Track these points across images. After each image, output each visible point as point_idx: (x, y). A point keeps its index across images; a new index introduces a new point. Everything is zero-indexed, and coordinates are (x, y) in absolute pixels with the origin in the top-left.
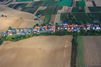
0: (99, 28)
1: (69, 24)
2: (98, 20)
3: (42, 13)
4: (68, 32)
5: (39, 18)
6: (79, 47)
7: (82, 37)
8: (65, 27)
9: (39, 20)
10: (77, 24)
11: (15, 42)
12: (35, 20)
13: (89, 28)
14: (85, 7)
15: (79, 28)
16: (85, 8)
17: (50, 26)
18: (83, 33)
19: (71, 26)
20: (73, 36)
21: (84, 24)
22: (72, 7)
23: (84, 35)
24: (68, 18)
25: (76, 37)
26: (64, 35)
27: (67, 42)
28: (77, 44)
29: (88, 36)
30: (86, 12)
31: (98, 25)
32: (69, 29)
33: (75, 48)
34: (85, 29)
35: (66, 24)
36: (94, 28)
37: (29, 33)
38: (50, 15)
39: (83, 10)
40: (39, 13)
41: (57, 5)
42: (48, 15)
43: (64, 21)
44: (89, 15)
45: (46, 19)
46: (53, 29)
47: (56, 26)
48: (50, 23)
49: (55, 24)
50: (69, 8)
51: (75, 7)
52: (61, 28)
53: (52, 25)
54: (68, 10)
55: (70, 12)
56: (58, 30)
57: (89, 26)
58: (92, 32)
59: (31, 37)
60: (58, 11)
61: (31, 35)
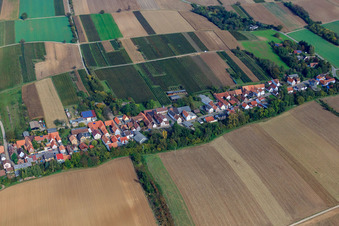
0: (194, 117)
1: (100, 115)
2: (181, 88)
4: (112, 148)
6: (169, 196)
7: (159, 155)
8: (95, 132)
10: (124, 111)
13: (165, 120)
14: (120, 39)
15: (139, 128)
16: (123, 44)
17: (38, 133)
18: (155, 142)
19: (108, 123)
20: (133, 158)
21: (146, 111)
22: (78, 44)
23: (162, 150)
24: (87, 94)
25: (143, 160)
26: (103, 159)
27: (125, 184)
28: (157, 186)
29: (175, 152)
30: (135, 63)
31: (188, 107)
32: (107, 135)
33: (160, 202)
34: (155, 126)
35: (89, 119)
36: (179, 120)
38: (12, 86)
39: (119, 56)
41: (22, 42)
42: (6, 91)
43: (76, 106)
44: (147, 72)
45: (8, 108)
46: (55, 147)
47: (61, 131)
48: (33, 124)
49: (54, 126)
50: (69, 49)
51: (87, 42)
52: (83, 139)
53: (42, 129)
54: (69, 57)
55: (81, 65)
56: (74, 146)
57: (163, 113)
58: (181, 136)
60: (36, 65)
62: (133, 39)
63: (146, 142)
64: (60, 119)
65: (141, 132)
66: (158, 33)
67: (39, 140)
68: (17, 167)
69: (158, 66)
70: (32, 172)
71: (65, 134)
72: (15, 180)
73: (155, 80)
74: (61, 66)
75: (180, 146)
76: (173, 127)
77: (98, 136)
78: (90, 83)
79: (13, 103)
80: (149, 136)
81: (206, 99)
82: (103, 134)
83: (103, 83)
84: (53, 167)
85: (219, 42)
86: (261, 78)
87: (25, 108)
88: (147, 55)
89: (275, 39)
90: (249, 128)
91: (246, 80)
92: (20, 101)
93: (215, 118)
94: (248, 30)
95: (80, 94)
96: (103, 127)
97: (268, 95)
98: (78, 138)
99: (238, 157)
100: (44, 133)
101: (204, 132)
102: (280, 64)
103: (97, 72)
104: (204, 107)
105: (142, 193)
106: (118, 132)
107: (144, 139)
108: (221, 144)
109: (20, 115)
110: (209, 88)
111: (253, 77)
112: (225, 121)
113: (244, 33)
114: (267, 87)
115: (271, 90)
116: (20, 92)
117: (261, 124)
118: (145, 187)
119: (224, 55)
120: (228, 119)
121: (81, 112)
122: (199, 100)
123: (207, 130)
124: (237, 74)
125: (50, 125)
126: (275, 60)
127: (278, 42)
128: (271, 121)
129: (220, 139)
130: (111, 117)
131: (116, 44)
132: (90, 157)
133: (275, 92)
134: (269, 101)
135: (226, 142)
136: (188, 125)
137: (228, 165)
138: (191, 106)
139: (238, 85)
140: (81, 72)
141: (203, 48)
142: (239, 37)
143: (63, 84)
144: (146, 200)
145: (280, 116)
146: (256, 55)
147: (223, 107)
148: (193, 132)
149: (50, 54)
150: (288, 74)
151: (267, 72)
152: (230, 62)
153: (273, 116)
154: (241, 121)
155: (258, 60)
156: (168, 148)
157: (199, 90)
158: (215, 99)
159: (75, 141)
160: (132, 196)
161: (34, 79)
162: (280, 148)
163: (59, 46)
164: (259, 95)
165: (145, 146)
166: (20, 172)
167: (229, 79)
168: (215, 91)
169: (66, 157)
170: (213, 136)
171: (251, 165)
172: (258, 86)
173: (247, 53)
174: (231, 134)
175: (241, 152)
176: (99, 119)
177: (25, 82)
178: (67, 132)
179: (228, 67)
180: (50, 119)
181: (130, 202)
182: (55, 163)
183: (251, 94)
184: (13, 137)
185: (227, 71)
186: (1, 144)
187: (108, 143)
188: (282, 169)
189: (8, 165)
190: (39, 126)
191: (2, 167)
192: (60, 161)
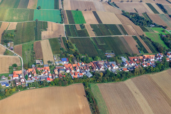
0: (117, 67)
1: (70, 61)
2: (112, 52)
3: (12, 37)
4: (74, 78)
5: (12, 49)
6: (100, 106)
7: (97, 85)
8: (67, 69)
9: (12, 54)
10: (82, 60)
12: (6, 53)
13: (103, 67)
14: (84, 24)
15: (89, 70)
16: (86, 27)
17: (39, 66)
18: (97, 78)
19: (74, 65)
20: (84, 85)
21: (93, 62)
22: (64, 24)
23: (99, 82)
24: (65, 50)
25: (89, 86)
26: (69, 83)
27: (79, 97)
28: (95, 100)
29: (106, 84)
30: (90, 37)
31: (115, 62)
32: (73, 71)
33: (96, 108)
34: (97, 70)
35: (65, 62)
36: (110, 68)
38: (29, 41)
39: (83, 33)
40: (7, 39)
41: (37, 20)
42: (26, 43)
43: (59, 55)
44: (96, 42)
45: (26, 52)
46: (47, 74)
47: (50, 66)
48: (37, 62)
49: (47, 64)
50: (59, 26)
51: (68, 24)
52: (61, 72)
53: (41, 64)
54: (58, 31)
55: (64, 35)
56: (56, 75)
57: (102, 63)
58: (110, 76)
59: (14, 93)
60: (42, 32)
61: (14, 90)
62: (91, 25)
63: (92, 77)
64: (51, 60)
65: (90, 72)
66: (104, 23)
67: (39, 69)
68: (27, 82)
69: (102, 40)
70: (34, 85)
71: (52, 68)
72: (25, 88)
73: (100, 47)
74: (54, 34)
75: (108, 81)
76: (106, 71)
77: (68, 71)
78: (67, 44)
79: (29, 50)
80: (93, 74)
81: (124, 59)
82: (71, 70)
83: (74, 45)
84: (45, 84)
85: (134, 31)
86: (153, 52)
87: (34, 53)
88: (97, 34)
89: (163, 33)
90: (144, 77)
91: (146, 52)
92: (32, 49)
93: (128, 69)
94: (150, 27)
95: (62, 49)
96: (71, 67)
97: (156, 61)
98: (59, 71)
99: (138, 91)
100: (42, 66)
101: (121, 75)
102: (164, 46)
103: (71, 39)
104: (123, 63)
105: (87, 102)
106: (78, 70)
107: (91, 75)
108: (129, 83)
109: (32, 56)
110: (126, 54)
111: (149, 51)
112: (133, 71)
113: (147, 28)
114: (156, 57)
115: (158, 58)
116: (33, 45)
117: (151, 75)
118: (89, 100)
119: (135, 38)
121: (61, 58)
122: (121, 59)
123: (124, 75)
124: (141, 48)
125: (46, 63)
126: (161, 44)
127: (164, 34)
128: (156, 74)
129: (129, 80)
130: (76, 62)
131: (82, 26)
132: (63, 81)
133: (160, 60)
134: (157, 64)
135: (132, 82)
136: (114, 71)
137: (132, 95)
138: (116, 61)
139: (141, 54)
140: (63, 38)
141: (125, 33)
142: (144, 30)
143: (54, 43)
144: (89, 106)
146: (152, 40)
147: (133, 64)
148: (116, 75)
149: (49, 28)
150: (167, 51)
151: (157, 49)
152: (138, 42)
153: (158, 72)
154: (141, 72)
155: (153, 42)
156: (103, 82)
157: (121, 54)
158: (129, 59)
159: (56, 72)
160: (82, 104)
161: (40, 39)
162: (160, 89)
163: (54, 24)
164: (151, 60)
165: (91, 79)
166: (28, 84)
167: (137, 50)
168: (129, 55)
169: (51, 80)
170: (126, 79)
171: (144, 96)
172: (151, 56)
173: (148, 38)
174: (135, 78)
175: (139, 88)
176: (70, 62)
177: (36, 40)
178: (53, 67)
179: (137, 44)
180: (46, 60)
181: (81, 107)
182: (46, 82)
183: (147, 59)
184: (27, 66)
185: (137, 46)
186: (21, 69)
187: (73, 75)
188: (160, 99)
189: (23, 80)
190: (40, 62)
191: (20, 81)
192: (48, 81)
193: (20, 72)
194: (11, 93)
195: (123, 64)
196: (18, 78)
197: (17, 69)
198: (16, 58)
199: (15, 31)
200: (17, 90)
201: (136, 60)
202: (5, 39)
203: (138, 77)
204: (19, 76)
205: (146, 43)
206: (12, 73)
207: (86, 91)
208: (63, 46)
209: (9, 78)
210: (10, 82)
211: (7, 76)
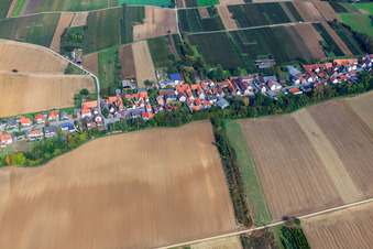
0: (279, 87)
1: (188, 79)
2: (270, 58)
3: (79, 41)
4: (194, 111)
5: (79, 63)
6: (242, 161)
7: (239, 121)
8: (180, 95)
9: (80, 72)
10: (210, 76)
11: (39, 168)
12: (68, 71)
13: (250, 88)
14: (216, 6)
15: (223, 94)
16: (219, 11)
17: (129, 92)
18: (237, 108)
19: (194, 87)
20: (213, 123)
21: (232, 78)
22: (176, 9)
23: (242, 117)
24: (178, 58)
25: (222, 125)
26: (185, 121)
27: (202, 145)
28: (233, 150)
29: (255, 119)
30: (228, 30)
31: (274, 77)
32: (192, 98)
33: (233, 165)
34: (239, 93)
35: (177, 82)
36: (264, 89)
37: (71, 127)
38: (110, 46)
39: (214, 23)
40: (71, 44)
41: (124, 5)
42: (105, 50)
43: (166, 69)
44: (239, 40)
45: (105, 66)
46: (142, 105)
47: (149, 91)
48: (125, 83)
49: (144, 86)
50: (167, 13)
51: (185, 8)
52: (169, 100)
53: (133, 88)
54: (166, 21)
55: (175, 30)
56: (159, 106)
57: (249, 81)
58: (263, 104)
59: (83, 142)
60: (135, 28)
61: (83, 137)
62: (228, 7)
63: (228, 108)
64: (150, 79)
65: (225, 98)
66: (254, 2)
67: (129, 97)
68: (107, 121)
69: (251, 35)
70: (119, 127)
71: (153, 94)
72: (103, 133)
73: (245, 49)
74: (157, 29)
75: (261, 114)
76: (256, 95)
77: (183, 99)
78: (181, 47)
79: (110, 62)
80: (231, 102)
81: (294, 71)
82: (188, 96)
83: (194, 49)
84: (139, 124)
85: (316, 13)
86: (355, 53)
87: (120, 68)
88: (241, 24)
91: (339, 54)
92: (117, 61)
93: (300, 90)
95: (171, 57)
96: (189, 91)
97: (360, 70)
98: (165, 99)
99: (318, 130)
100: (134, 92)
101: (287, 102)
103: (189, 37)
104: (291, 77)
105: (217, 155)
106: (202, 96)
107: (227, 104)
108: (302, 116)
109: (115, 74)
110: (299, 59)
111: (347, 51)
112: (310, 95)
113: (345, 5)
114: (360, 62)
115: (364, 65)
116: (117, 53)
117: (347, 99)
118: (220, 151)
119: (319, 27)
120: (312, 91)
121: (170, 74)
122: (287, 70)
123: (292, 101)
124: (331, 48)
125: (141, 85)
128: (358, 97)
129: (302, 111)
130: (198, 81)
131: (212, 11)
132: (172, 118)
133: (368, 68)
134: (360, 76)
135: (308, 114)
136: (271, 94)
137: (307, 138)
138: (277, 76)
139: (329, 58)
140: (175, 36)
141: (298, 18)
142: (338, 8)
143: (157, 47)
145: (369, 93)
146: (353, 29)
147: (310, 80)
148: (275, 102)
149: (148, 18)
152: (325, 35)
153: (361, 92)
154: (326, 95)
155: (354, 33)
157: (288, 61)
158: (303, 70)
159: (161, 102)
160: (208, 157)
161: (132, 41)
162: (364, 125)
163: (158, 10)
164: (350, 69)
165: (227, 112)
166: (108, 125)
167: (321, 51)
168: (305, 63)
169: (151, 115)
170: (295, 108)
171: (330, 139)
172: (350, 61)
173: (344, 26)
174: (314, 106)
175: (321, 125)
176: (186, 82)
177: (123, 42)
178: (155, 93)
179: (321, 39)
180: (141, 79)
181: (205, 163)
182: (140, 120)
183: (342, 68)
184: (107, 93)
185: (320, 43)
186: (96, 99)
187: (192, 106)
188: (361, 146)
189: (99, 119)
190: (130, 85)
191: (93, 120)
192: (146, 118)
193: (93, 104)
194: (78, 143)
195: (291, 80)
196: (90, 114)
197: (89, 99)
198: (88, 79)
199: (85, 28)
200: (89, 138)
201: (318, 70)
202: (67, 44)
203: (320, 104)
204: (93, 112)
205: (341, 35)
206: (80, 107)
207: (215, 135)
208: (174, 51)
209: (75, 116)
210: (75, 123)
211: (70, 111)
